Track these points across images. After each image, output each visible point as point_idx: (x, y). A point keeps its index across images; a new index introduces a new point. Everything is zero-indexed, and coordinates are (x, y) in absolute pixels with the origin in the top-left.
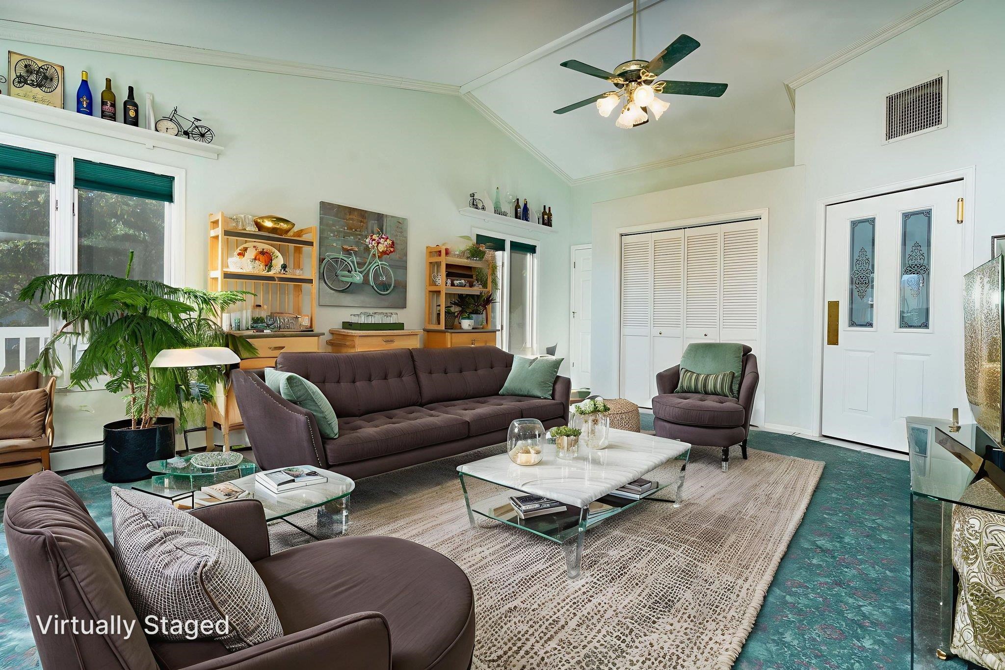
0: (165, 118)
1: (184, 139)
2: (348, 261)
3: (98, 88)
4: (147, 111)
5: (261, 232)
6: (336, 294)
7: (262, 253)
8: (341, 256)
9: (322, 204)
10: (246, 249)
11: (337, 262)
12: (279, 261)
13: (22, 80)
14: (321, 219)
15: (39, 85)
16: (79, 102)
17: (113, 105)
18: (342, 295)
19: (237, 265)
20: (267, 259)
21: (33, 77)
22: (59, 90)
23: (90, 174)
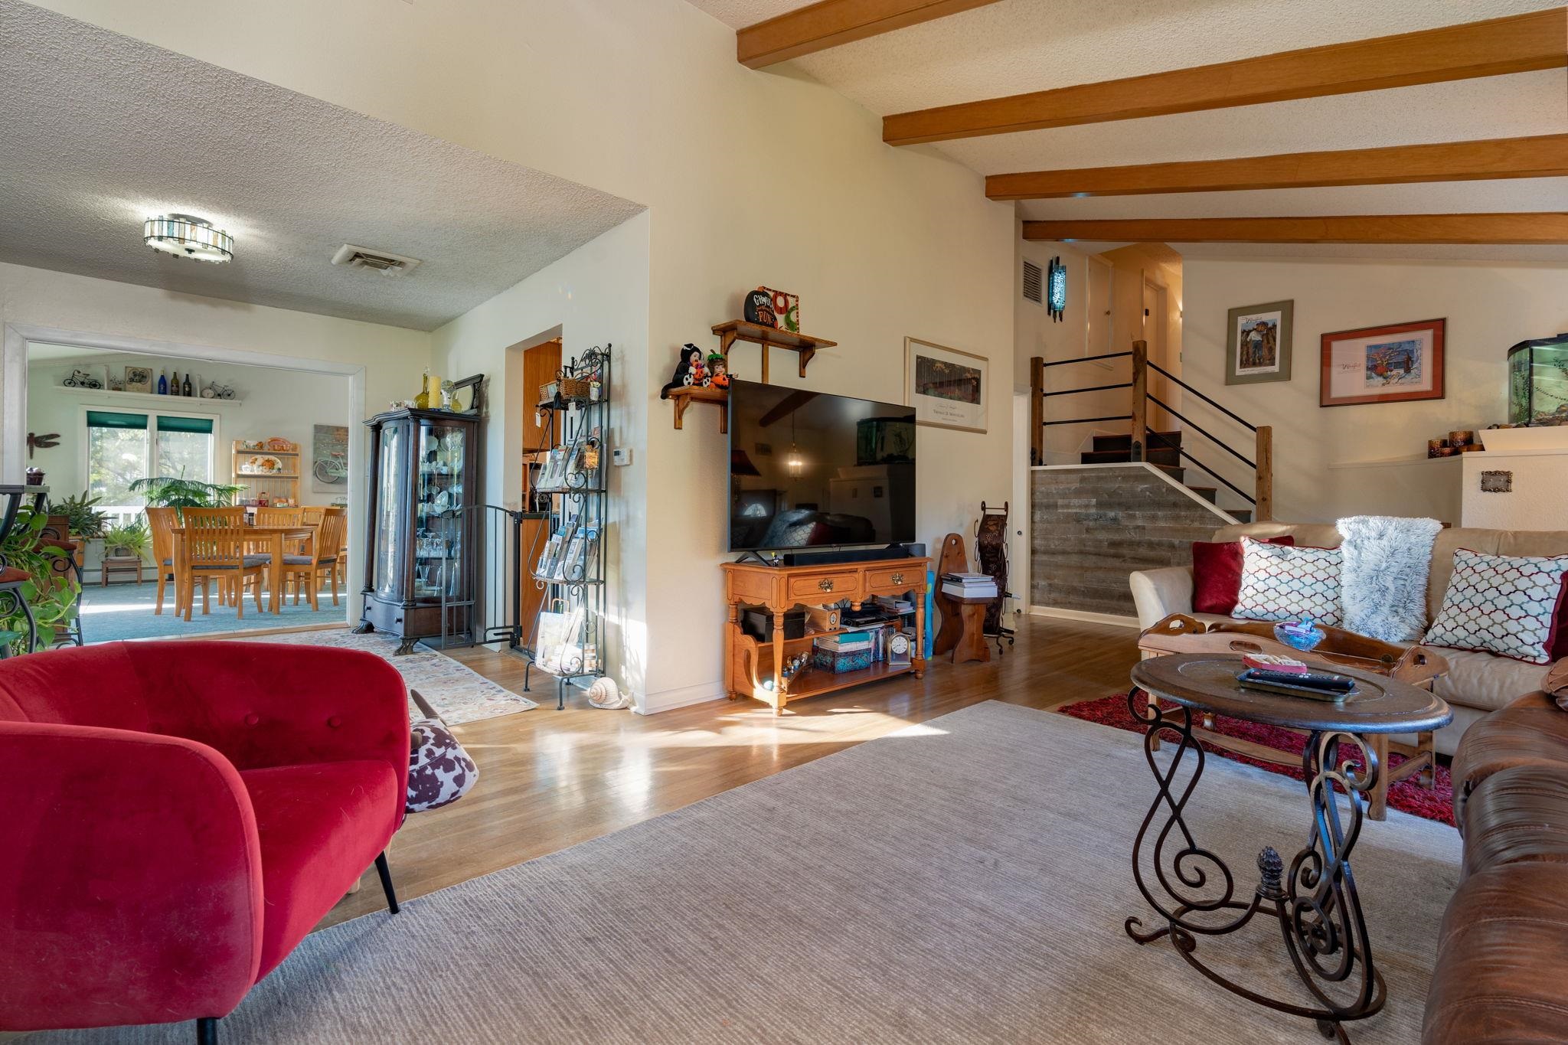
0: (207, 388)
1: (218, 400)
2: (336, 462)
3: (169, 378)
4: (197, 386)
5: (259, 449)
6: (327, 485)
7: (268, 461)
8: (330, 459)
9: (316, 427)
10: (256, 459)
11: (326, 464)
12: (279, 464)
13: (132, 380)
14: (315, 436)
15: (140, 381)
16: (159, 387)
17: (178, 386)
18: (331, 486)
19: (247, 469)
20: (271, 464)
21: (137, 378)
22: (149, 383)
23: (166, 423)
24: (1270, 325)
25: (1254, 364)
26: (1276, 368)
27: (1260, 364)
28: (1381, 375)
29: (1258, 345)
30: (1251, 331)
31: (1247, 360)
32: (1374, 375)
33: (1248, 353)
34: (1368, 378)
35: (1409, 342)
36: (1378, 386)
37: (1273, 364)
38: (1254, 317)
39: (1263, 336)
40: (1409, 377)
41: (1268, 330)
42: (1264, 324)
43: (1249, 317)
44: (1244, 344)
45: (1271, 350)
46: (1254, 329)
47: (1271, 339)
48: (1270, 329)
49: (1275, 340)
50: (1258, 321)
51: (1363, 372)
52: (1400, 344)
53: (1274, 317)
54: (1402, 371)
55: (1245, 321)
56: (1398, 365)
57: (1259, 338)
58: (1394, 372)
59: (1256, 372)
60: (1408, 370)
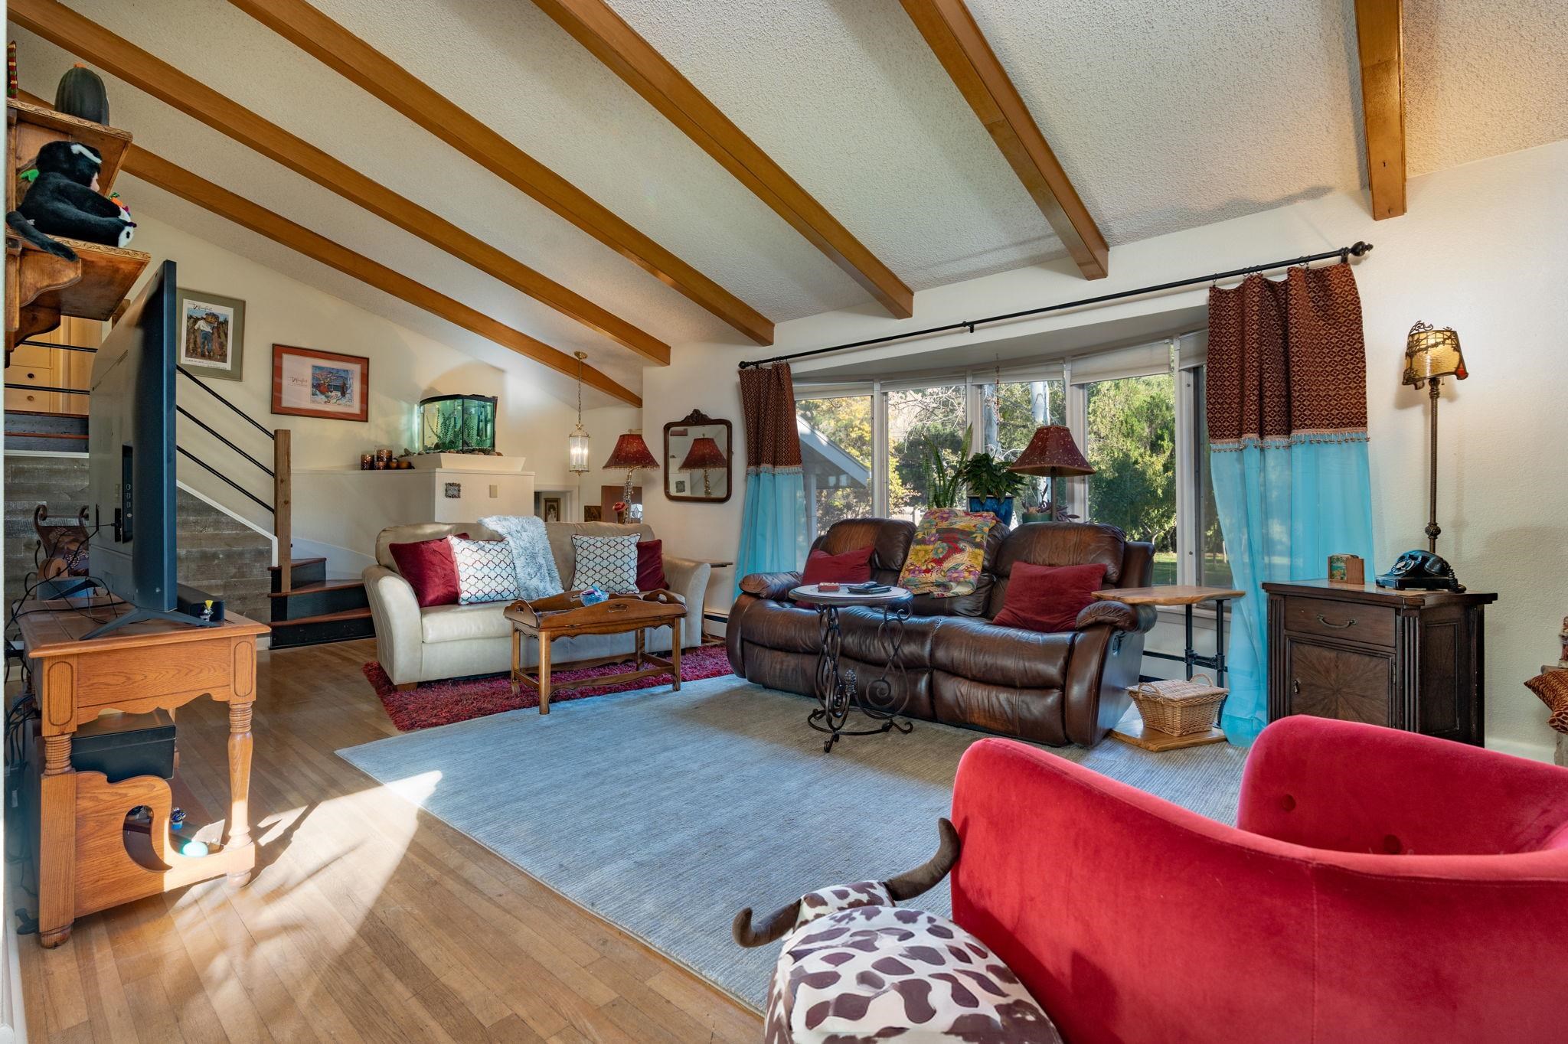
24: (221, 319)
25: (203, 356)
26: (227, 366)
27: (210, 358)
28: (322, 393)
29: (206, 336)
30: (199, 319)
31: (195, 350)
32: (318, 392)
33: (195, 343)
34: (313, 394)
35: (344, 371)
36: (320, 404)
37: (225, 361)
38: (203, 305)
39: (213, 328)
40: (343, 401)
41: (220, 325)
42: (215, 316)
43: (197, 303)
44: (191, 331)
45: (223, 346)
46: (203, 318)
47: (222, 334)
48: (221, 323)
49: (226, 335)
50: (208, 311)
51: (309, 389)
52: (338, 371)
53: (226, 312)
54: (339, 394)
55: (192, 307)
56: (336, 388)
57: (208, 329)
58: (333, 394)
59: (206, 366)
60: (343, 394)
